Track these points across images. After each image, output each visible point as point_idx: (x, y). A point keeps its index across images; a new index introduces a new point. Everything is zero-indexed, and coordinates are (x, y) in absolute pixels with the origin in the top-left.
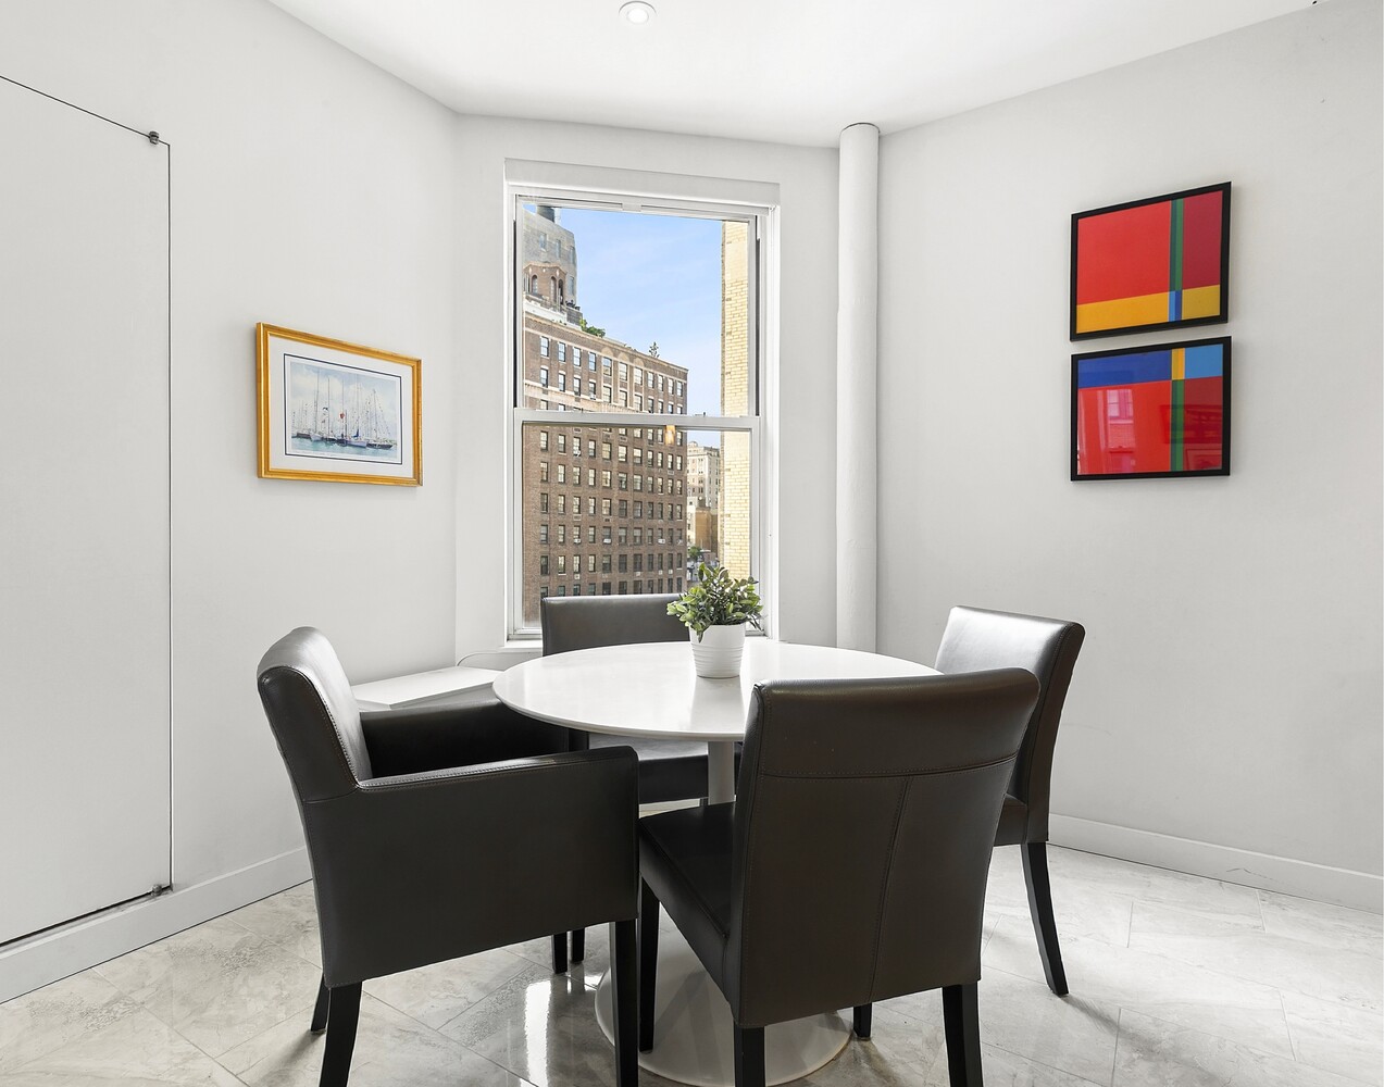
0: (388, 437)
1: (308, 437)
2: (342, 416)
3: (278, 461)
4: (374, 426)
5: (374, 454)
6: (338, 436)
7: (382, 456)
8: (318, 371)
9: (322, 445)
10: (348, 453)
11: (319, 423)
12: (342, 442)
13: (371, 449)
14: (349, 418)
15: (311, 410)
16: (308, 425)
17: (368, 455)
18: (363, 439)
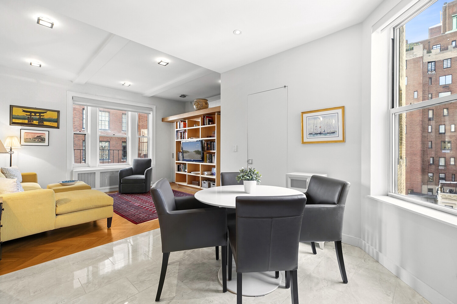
0: (334, 130)
1: (312, 134)
2: (320, 127)
3: (305, 140)
4: (329, 128)
5: (330, 135)
6: (319, 132)
7: (332, 135)
8: (314, 118)
9: (315, 135)
10: (322, 136)
11: (314, 130)
12: (320, 134)
13: (328, 134)
14: (322, 128)
15: (313, 128)
16: (312, 131)
17: (328, 136)
18: (326, 132)
